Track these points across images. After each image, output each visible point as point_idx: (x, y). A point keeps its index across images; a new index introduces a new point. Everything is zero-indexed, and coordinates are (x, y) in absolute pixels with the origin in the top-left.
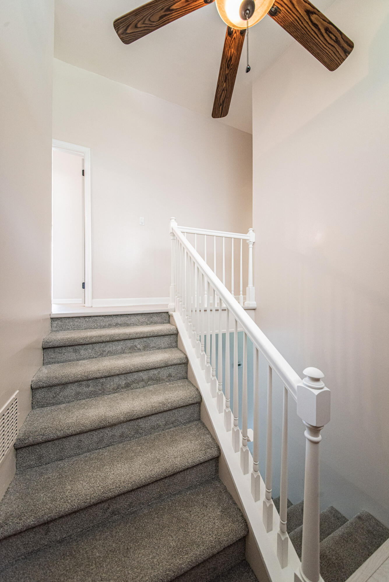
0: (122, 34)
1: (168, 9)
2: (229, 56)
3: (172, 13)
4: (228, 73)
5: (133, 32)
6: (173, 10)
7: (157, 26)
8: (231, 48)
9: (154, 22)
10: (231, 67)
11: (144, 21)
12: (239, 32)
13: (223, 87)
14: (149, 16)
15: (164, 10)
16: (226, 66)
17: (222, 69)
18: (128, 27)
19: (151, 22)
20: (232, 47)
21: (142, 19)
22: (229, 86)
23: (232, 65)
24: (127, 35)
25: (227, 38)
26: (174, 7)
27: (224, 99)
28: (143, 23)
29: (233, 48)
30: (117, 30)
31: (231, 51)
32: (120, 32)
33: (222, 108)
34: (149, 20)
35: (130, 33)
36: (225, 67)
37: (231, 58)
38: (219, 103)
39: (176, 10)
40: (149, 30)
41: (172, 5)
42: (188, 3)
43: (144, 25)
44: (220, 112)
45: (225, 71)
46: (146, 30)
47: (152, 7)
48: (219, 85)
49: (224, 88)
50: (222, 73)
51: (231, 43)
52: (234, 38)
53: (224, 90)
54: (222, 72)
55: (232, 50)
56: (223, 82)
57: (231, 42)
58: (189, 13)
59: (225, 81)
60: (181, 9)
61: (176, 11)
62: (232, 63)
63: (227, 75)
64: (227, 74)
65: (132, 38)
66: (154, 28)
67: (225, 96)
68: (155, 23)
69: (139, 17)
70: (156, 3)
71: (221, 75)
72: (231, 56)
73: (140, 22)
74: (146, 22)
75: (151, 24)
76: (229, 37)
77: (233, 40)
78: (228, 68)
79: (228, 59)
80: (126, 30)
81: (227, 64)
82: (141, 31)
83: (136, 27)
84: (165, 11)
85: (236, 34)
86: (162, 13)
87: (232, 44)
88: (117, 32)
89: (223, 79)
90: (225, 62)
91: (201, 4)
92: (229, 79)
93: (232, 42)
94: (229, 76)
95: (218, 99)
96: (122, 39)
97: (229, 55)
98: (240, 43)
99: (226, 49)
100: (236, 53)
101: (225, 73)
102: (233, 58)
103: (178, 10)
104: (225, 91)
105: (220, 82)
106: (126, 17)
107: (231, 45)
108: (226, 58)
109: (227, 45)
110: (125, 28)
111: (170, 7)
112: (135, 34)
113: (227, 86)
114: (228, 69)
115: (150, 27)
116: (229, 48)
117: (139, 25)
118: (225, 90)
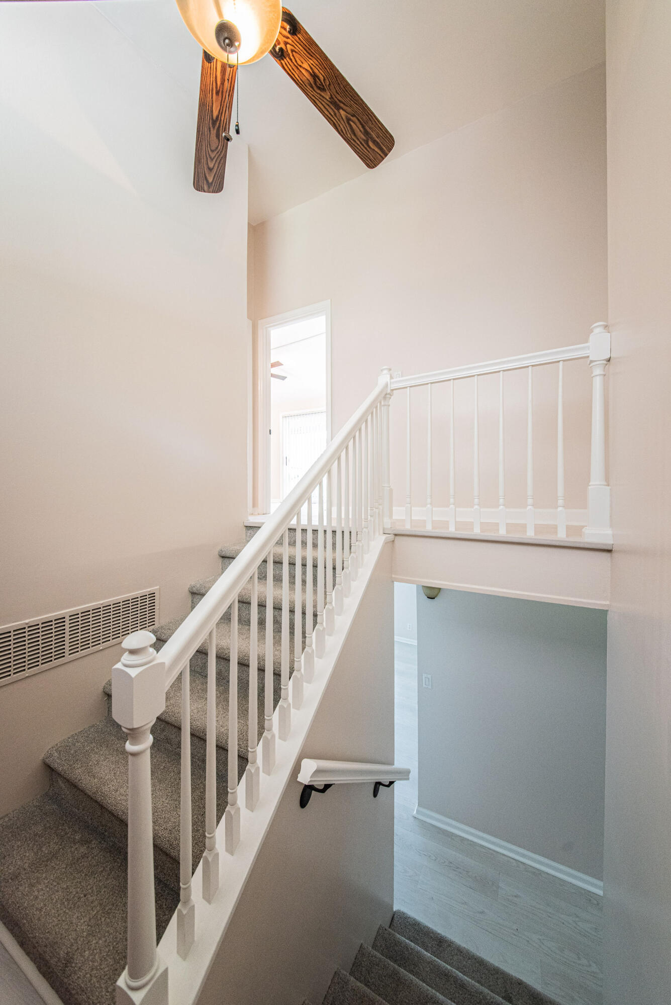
0: (209, 187)
1: (214, 123)
2: (308, 78)
3: (221, 119)
4: (331, 95)
5: (215, 176)
6: (217, 117)
7: (223, 146)
8: (300, 66)
9: (217, 148)
10: (328, 84)
11: (211, 158)
12: (289, 36)
13: (344, 117)
14: (209, 149)
15: (212, 129)
16: (319, 91)
17: (317, 102)
18: (206, 178)
19: (215, 150)
20: (300, 64)
21: (207, 159)
22: (351, 106)
23: (324, 80)
24: (213, 185)
25: (284, 64)
26: (215, 114)
27: (362, 129)
28: (212, 160)
29: (304, 61)
30: (203, 191)
31: (304, 68)
32: (206, 188)
33: (374, 142)
34: (212, 151)
35: (213, 180)
36: (318, 96)
37: (314, 76)
38: (361, 143)
39: (220, 112)
40: (222, 158)
41: (212, 115)
42: (221, 92)
43: (215, 160)
44: (376, 149)
45: (324, 99)
46: (220, 161)
47: (202, 140)
48: (334, 123)
49: (346, 117)
50: (322, 107)
51: (294, 61)
52: (292, 51)
53: (348, 120)
54: (320, 105)
55: (306, 66)
56: (335, 114)
57: (292, 61)
58: (233, 96)
59: (338, 108)
60: (222, 106)
61: (222, 113)
62: (322, 78)
63: (333, 98)
64: (331, 98)
65: (219, 181)
66: (224, 151)
67: (362, 124)
68: (220, 147)
69: (204, 161)
70: (201, 133)
71: (324, 109)
72: (311, 74)
73: (209, 163)
74: (213, 156)
75: (218, 152)
76: (285, 60)
77: (293, 55)
78: (323, 90)
79: (312, 81)
80: (207, 181)
81: (315, 88)
82: (218, 167)
83: (210, 170)
84: (214, 128)
85: (289, 44)
86: (214, 132)
87: (296, 61)
88: (204, 191)
89: (332, 110)
90: (311, 89)
91: (231, 74)
92: (340, 98)
93: (295, 59)
94: (337, 96)
95: (353, 140)
96: (214, 192)
97: (307, 76)
98: (305, 43)
99: (297, 76)
100: (315, 61)
101: (327, 100)
102: (316, 71)
103: (221, 110)
104: (354, 119)
105: (331, 117)
106: (196, 173)
107: (295, 64)
108: (307, 85)
109: (292, 70)
110: (205, 182)
111: (212, 119)
112: (216, 176)
113: (349, 110)
114: (325, 90)
115: (220, 155)
116: (298, 69)
117: (211, 165)
118: (352, 118)
